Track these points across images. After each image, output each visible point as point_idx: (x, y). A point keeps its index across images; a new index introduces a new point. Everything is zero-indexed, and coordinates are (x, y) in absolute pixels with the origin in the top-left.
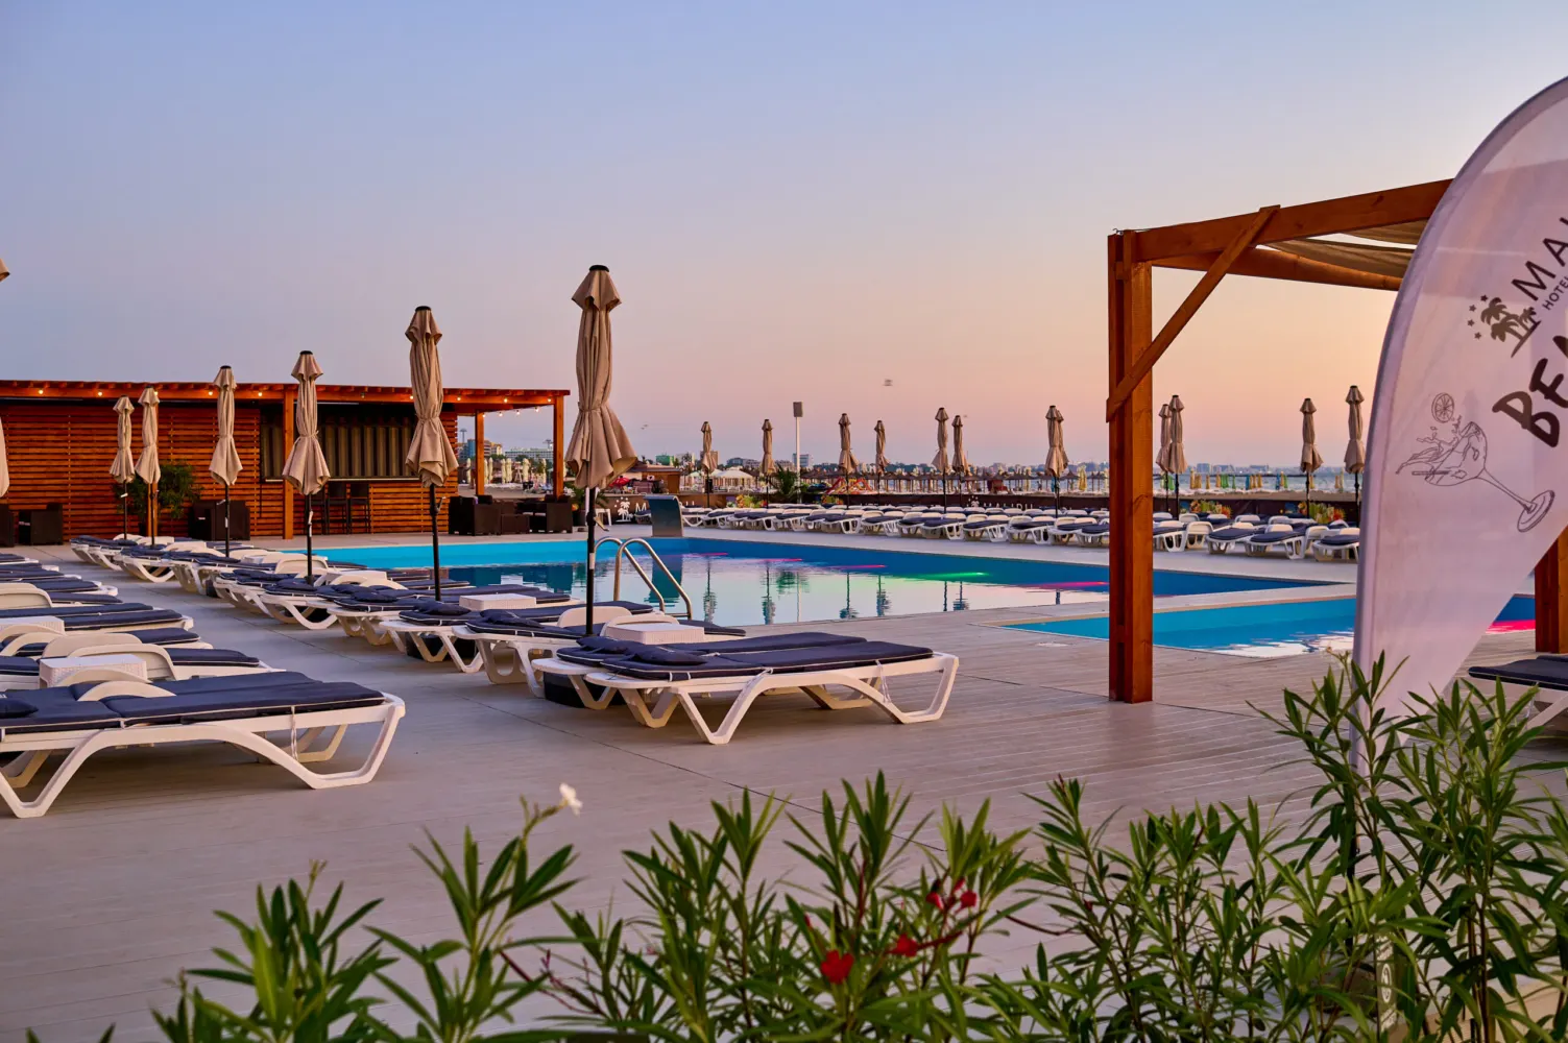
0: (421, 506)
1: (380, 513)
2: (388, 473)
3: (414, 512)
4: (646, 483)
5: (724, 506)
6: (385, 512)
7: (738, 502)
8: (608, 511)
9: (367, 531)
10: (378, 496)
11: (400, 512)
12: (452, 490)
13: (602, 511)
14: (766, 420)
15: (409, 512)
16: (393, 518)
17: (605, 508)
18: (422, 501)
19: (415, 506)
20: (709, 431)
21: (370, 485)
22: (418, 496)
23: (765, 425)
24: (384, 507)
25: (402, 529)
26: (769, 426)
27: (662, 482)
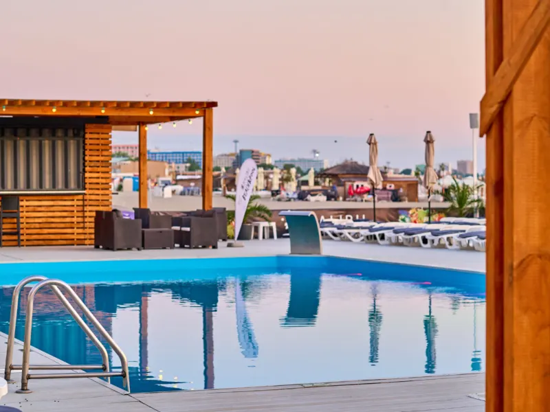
0: (75, 220)
1: (33, 226)
2: (41, 186)
3: (68, 225)
4: (386, 192)
5: (396, 220)
6: (37, 226)
7: (412, 216)
8: (273, 224)
9: (18, 244)
10: (30, 209)
11: (53, 225)
12: (106, 203)
13: (266, 224)
14: (428, 132)
15: (62, 225)
16: (46, 231)
17: (269, 221)
18: (76, 214)
19: (68, 220)
20: (375, 144)
21: (21, 198)
22: (71, 209)
23: (426, 137)
24: (37, 220)
25: (54, 242)
26: (431, 137)
27: (401, 191)
